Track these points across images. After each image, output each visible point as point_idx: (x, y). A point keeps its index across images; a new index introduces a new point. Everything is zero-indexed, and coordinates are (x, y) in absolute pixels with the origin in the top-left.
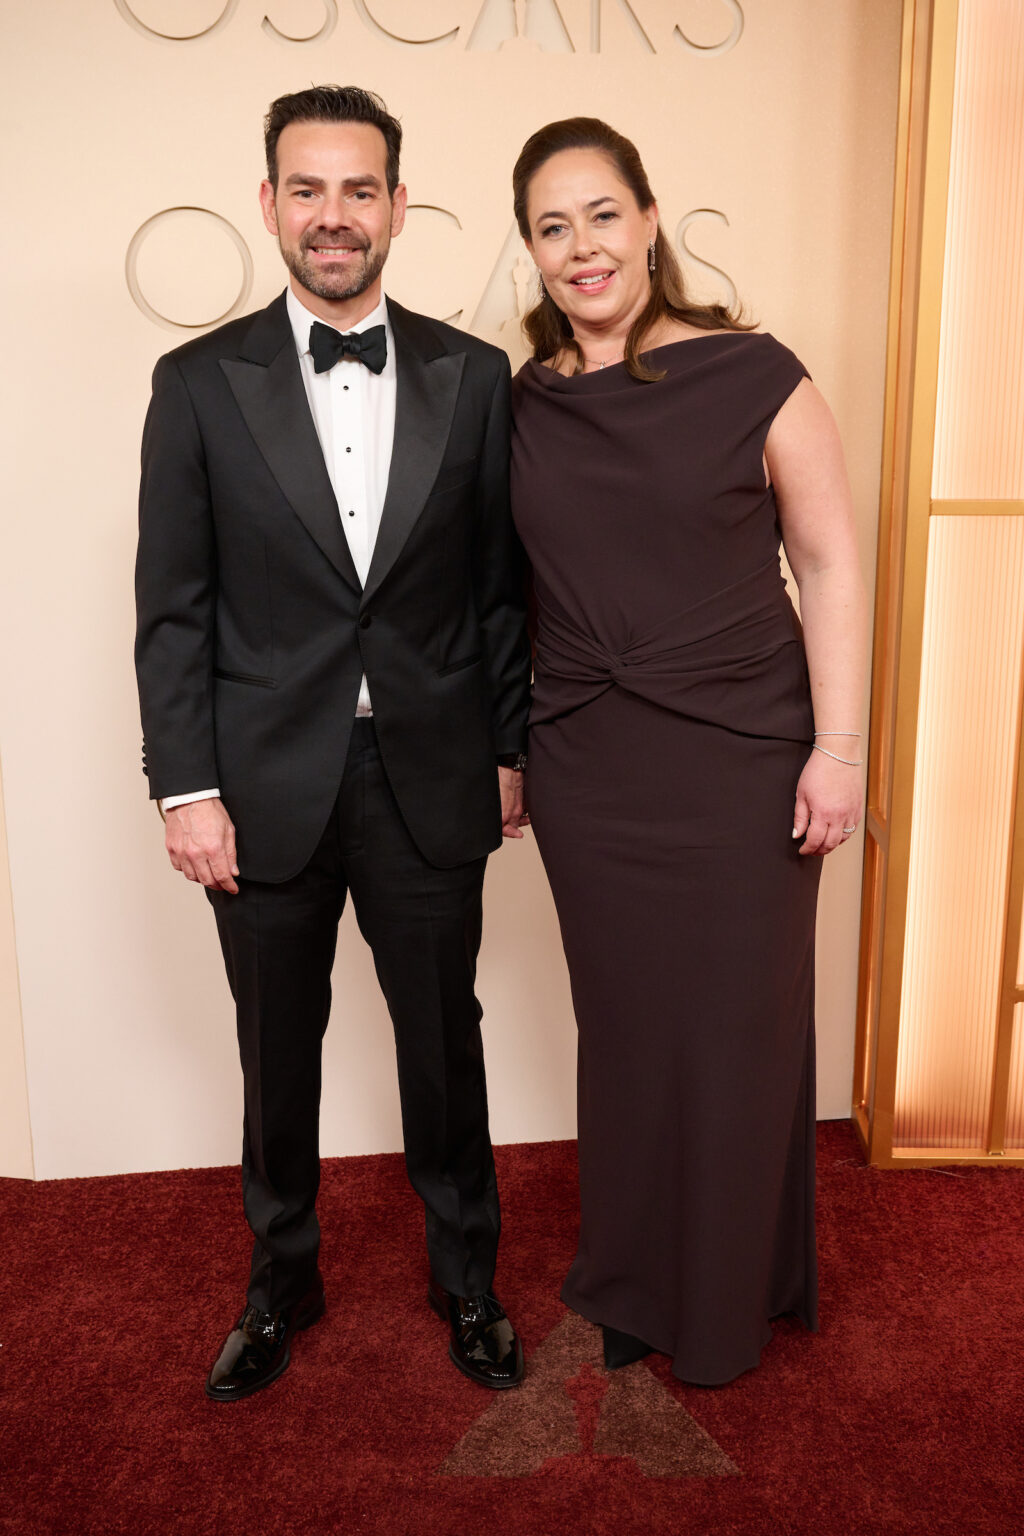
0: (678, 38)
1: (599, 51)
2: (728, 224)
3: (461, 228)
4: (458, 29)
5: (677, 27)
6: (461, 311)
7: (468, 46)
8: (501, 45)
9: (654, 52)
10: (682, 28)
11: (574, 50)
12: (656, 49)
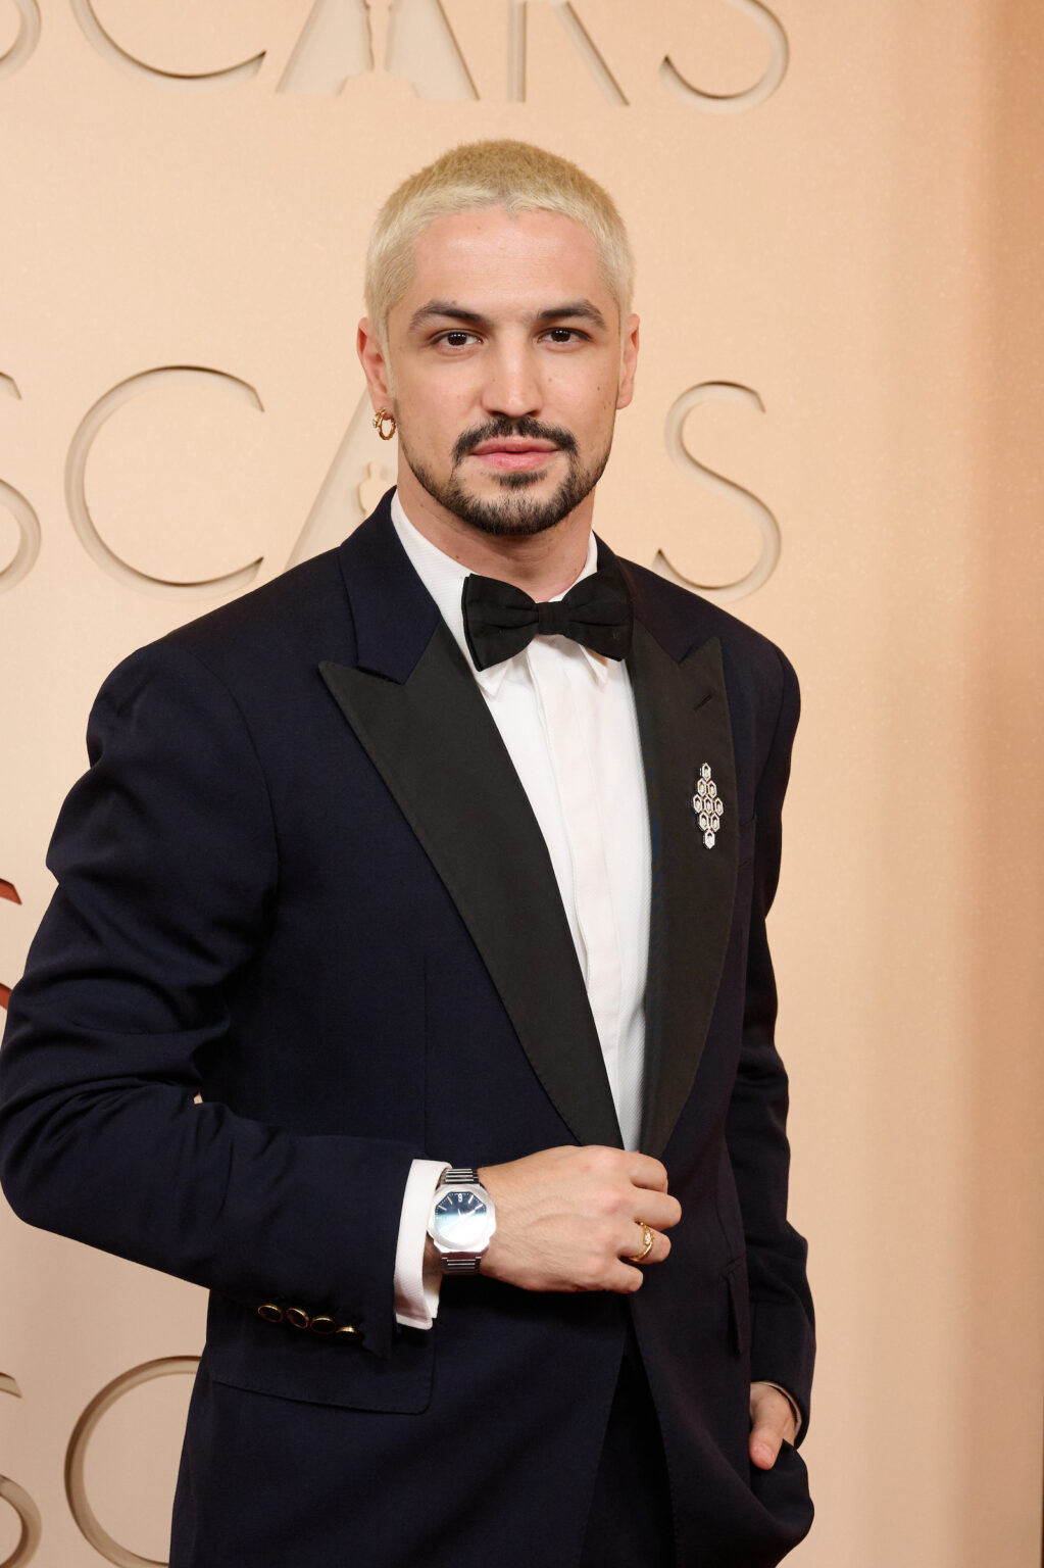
0: (669, 80)
1: (523, 99)
2: (763, 409)
3: (262, 409)
4: (263, 55)
5: (667, 60)
6: (260, 561)
7: (280, 87)
8: (344, 83)
9: (626, 102)
10: (674, 60)
11: (477, 97)
12: (627, 94)
